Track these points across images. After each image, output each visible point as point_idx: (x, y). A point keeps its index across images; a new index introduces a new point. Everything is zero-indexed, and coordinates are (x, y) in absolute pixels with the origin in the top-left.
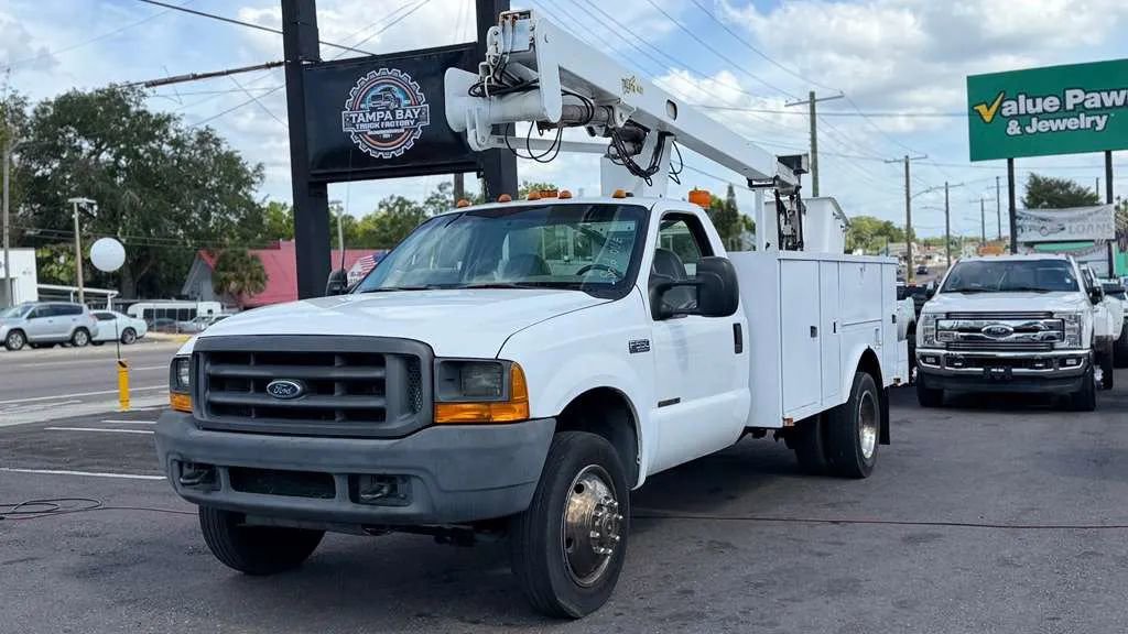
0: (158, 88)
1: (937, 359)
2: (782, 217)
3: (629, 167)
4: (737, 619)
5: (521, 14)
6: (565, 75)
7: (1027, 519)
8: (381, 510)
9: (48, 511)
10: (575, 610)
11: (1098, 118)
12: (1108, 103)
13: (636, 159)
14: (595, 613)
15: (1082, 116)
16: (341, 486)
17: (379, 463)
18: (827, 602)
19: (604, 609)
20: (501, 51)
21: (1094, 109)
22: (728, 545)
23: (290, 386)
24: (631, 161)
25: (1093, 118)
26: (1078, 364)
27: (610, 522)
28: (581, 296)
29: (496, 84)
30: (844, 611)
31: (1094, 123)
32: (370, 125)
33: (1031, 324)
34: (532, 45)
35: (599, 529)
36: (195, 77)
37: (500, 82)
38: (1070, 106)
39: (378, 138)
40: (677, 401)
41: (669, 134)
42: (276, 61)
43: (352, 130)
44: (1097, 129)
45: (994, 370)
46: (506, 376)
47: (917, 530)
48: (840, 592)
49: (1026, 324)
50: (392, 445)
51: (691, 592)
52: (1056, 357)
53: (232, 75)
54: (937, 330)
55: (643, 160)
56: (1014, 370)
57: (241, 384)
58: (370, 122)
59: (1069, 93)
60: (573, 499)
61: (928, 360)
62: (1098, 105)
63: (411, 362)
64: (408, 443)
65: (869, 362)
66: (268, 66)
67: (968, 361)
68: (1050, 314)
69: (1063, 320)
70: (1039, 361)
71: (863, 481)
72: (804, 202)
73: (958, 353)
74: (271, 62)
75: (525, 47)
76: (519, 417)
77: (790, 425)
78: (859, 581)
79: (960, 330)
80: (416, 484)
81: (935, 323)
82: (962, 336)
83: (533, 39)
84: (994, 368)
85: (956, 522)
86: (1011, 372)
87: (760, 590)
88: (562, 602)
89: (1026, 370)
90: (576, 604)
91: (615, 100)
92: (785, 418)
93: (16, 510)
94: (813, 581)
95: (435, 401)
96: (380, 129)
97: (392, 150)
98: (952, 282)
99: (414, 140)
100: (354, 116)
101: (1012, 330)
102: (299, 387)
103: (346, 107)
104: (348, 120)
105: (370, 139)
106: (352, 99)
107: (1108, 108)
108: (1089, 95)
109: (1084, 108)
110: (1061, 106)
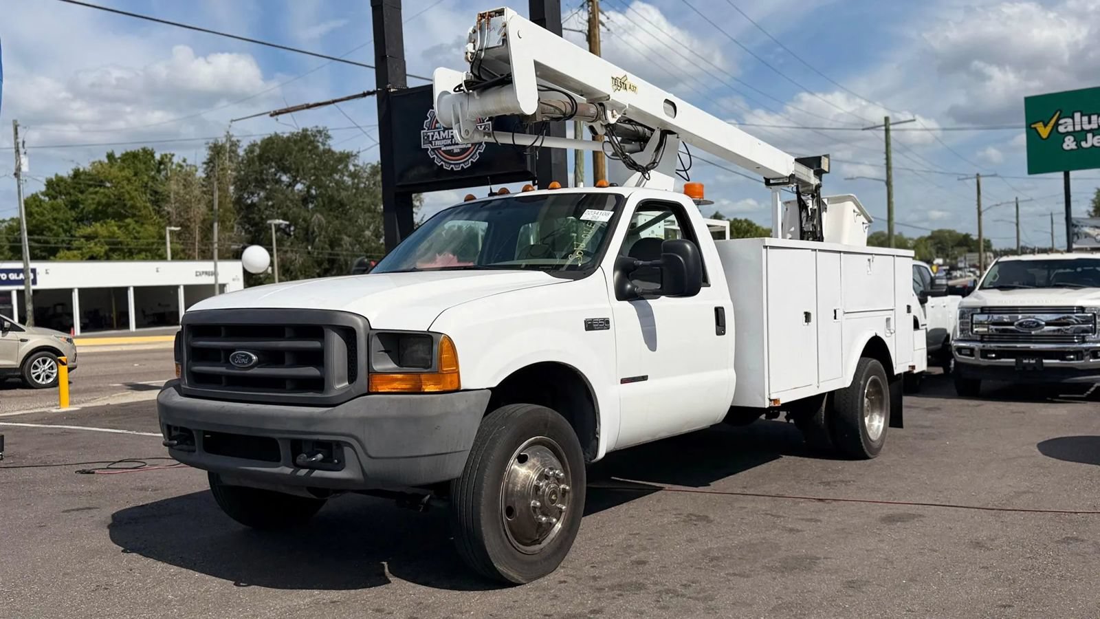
0: (280, 117)
1: (972, 352)
2: (804, 214)
3: (626, 164)
4: (674, 592)
6: (542, 71)
7: (1019, 502)
8: (316, 474)
9: (135, 468)
10: (515, 576)
13: (636, 157)
14: (541, 580)
16: (285, 451)
17: (312, 429)
20: (477, 48)
22: (705, 519)
23: (247, 356)
24: (631, 159)
27: (555, 493)
28: (542, 276)
32: (444, 142)
33: (1064, 318)
34: (505, 40)
35: (541, 499)
36: (309, 107)
39: (449, 153)
40: (644, 378)
41: (672, 133)
42: (371, 90)
43: (429, 147)
45: (1026, 361)
46: (435, 347)
47: (902, 509)
49: (1060, 319)
50: (326, 412)
52: (1087, 349)
53: (336, 104)
54: (972, 324)
55: (644, 157)
56: (1044, 361)
58: (444, 139)
60: (514, 468)
61: (963, 351)
64: (340, 411)
66: (364, 95)
67: (1001, 354)
68: (1082, 309)
69: (1094, 315)
70: (1071, 353)
71: (868, 461)
72: (825, 201)
73: (993, 345)
74: (366, 92)
75: (498, 43)
76: (449, 388)
77: (777, 405)
78: (819, 559)
79: (994, 324)
80: (347, 450)
81: (970, 317)
82: (996, 330)
83: (505, 35)
84: (1025, 359)
85: (943, 504)
86: (1042, 363)
87: (715, 562)
88: (500, 568)
89: (1057, 361)
90: (516, 570)
91: (605, 97)
92: (771, 398)
93: (110, 466)
94: (771, 556)
95: (370, 371)
96: (452, 145)
97: (461, 163)
98: (992, 280)
99: (479, 153)
100: (430, 134)
101: (1043, 323)
102: (254, 358)
103: (425, 127)
104: (426, 138)
105: (444, 154)
106: (429, 120)
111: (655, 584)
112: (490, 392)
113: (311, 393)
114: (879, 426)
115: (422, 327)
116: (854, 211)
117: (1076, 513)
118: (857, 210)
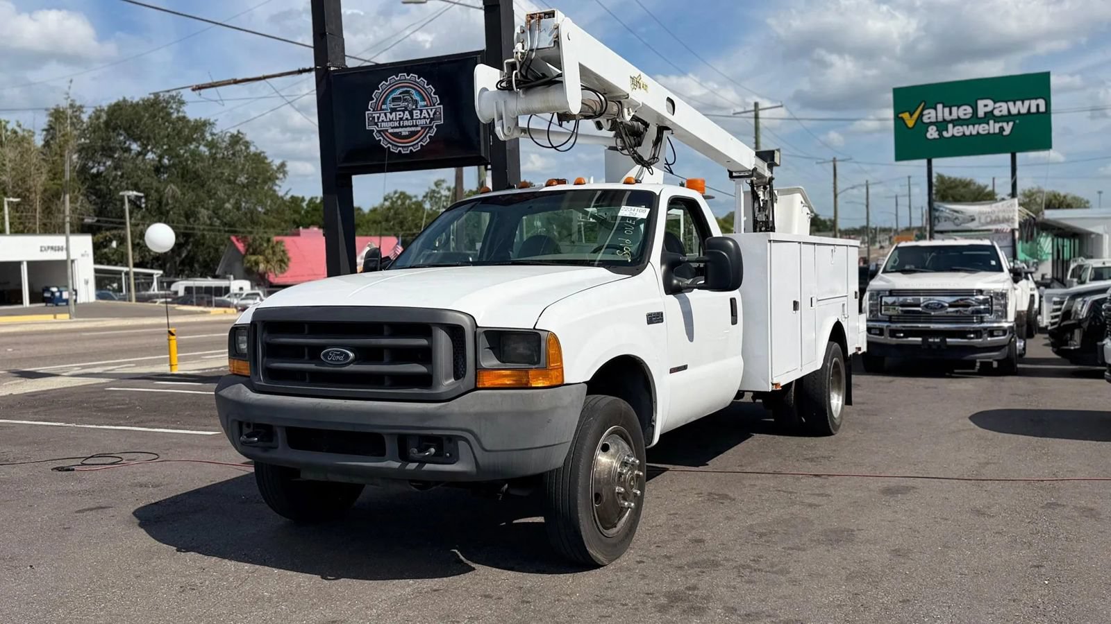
0: (203, 91)
1: (881, 331)
2: (756, 205)
3: (633, 158)
4: (749, 567)
5: (545, 14)
6: (584, 71)
7: (988, 472)
8: (428, 467)
9: (113, 463)
10: (601, 558)
11: (1005, 124)
12: (1014, 111)
13: (639, 150)
14: (617, 561)
16: (391, 446)
17: (427, 424)
18: (828, 551)
19: (625, 557)
20: (527, 47)
21: (1002, 116)
22: (726, 497)
23: (342, 353)
24: (636, 152)
25: (1000, 124)
26: (1003, 335)
27: (632, 479)
28: (603, 272)
29: (522, 79)
30: (845, 559)
31: (1002, 129)
32: (391, 124)
33: (961, 300)
34: (557, 42)
35: (622, 484)
36: (236, 82)
37: (525, 77)
38: (981, 114)
39: (398, 135)
40: (685, 367)
41: (668, 129)
42: (307, 68)
43: (374, 128)
44: (1005, 133)
45: (931, 340)
46: (543, 344)
47: (893, 483)
48: (838, 541)
49: (957, 301)
50: (439, 407)
51: (701, 541)
52: (985, 329)
53: (268, 80)
54: (881, 305)
55: (645, 151)
56: (948, 340)
57: (295, 352)
58: (390, 121)
59: (981, 103)
60: (599, 457)
61: (873, 331)
62: (1005, 113)
63: (456, 332)
64: (454, 406)
65: (838, 333)
66: (300, 72)
67: (909, 333)
68: (980, 292)
69: (991, 297)
70: (971, 332)
71: (832, 437)
72: (776, 192)
73: (900, 325)
74: (301, 69)
75: (550, 44)
76: (554, 383)
77: (778, 389)
78: (852, 531)
79: (902, 305)
80: (461, 444)
81: (879, 299)
82: (902, 311)
83: (557, 37)
84: (931, 338)
85: (925, 476)
86: (946, 342)
87: (764, 539)
88: (591, 551)
89: (959, 340)
90: (603, 553)
91: (624, 96)
92: (774, 382)
93: (84, 462)
94: (810, 530)
95: (478, 367)
96: (400, 127)
97: (410, 146)
98: (893, 264)
99: (430, 137)
100: (376, 116)
101: (947, 305)
102: (351, 355)
103: (369, 108)
104: (371, 119)
105: (391, 137)
106: (374, 101)
107: (1015, 115)
108: (998, 105)
109: (994, 116)
110: (973, 113)
111: (727, 560)
112: (585, 386)
113: (416, 389)
114: (838, 404)
115: (527, 324)
116: (802, 203)
117: (1042, 481)
118: (804, 202)
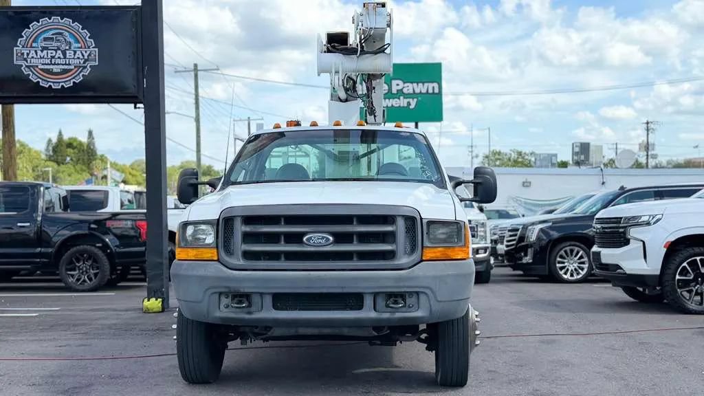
5: (378, 4)
8: (398, 315)
11: (411, 100)
12: (417, 91)
15: (402, 98)
16: (368, 301)
20: (366, 26)
21: (409, 94)
23: (323, 238)
25: (408, 100)
26: (485, 252)
31: (409, 104)
34: (388, 25)
38: (394, 91)
44: (411, 107)
46: (463, 230)
57: (273, 238)
59: (394, 82)
62: (411, 91)
69: (477, 225)
83: (390, 21)
95: (423, 246)
107: (417, 94)
108: (406, 85)
109: (403, 93)
110: (389, 90)
